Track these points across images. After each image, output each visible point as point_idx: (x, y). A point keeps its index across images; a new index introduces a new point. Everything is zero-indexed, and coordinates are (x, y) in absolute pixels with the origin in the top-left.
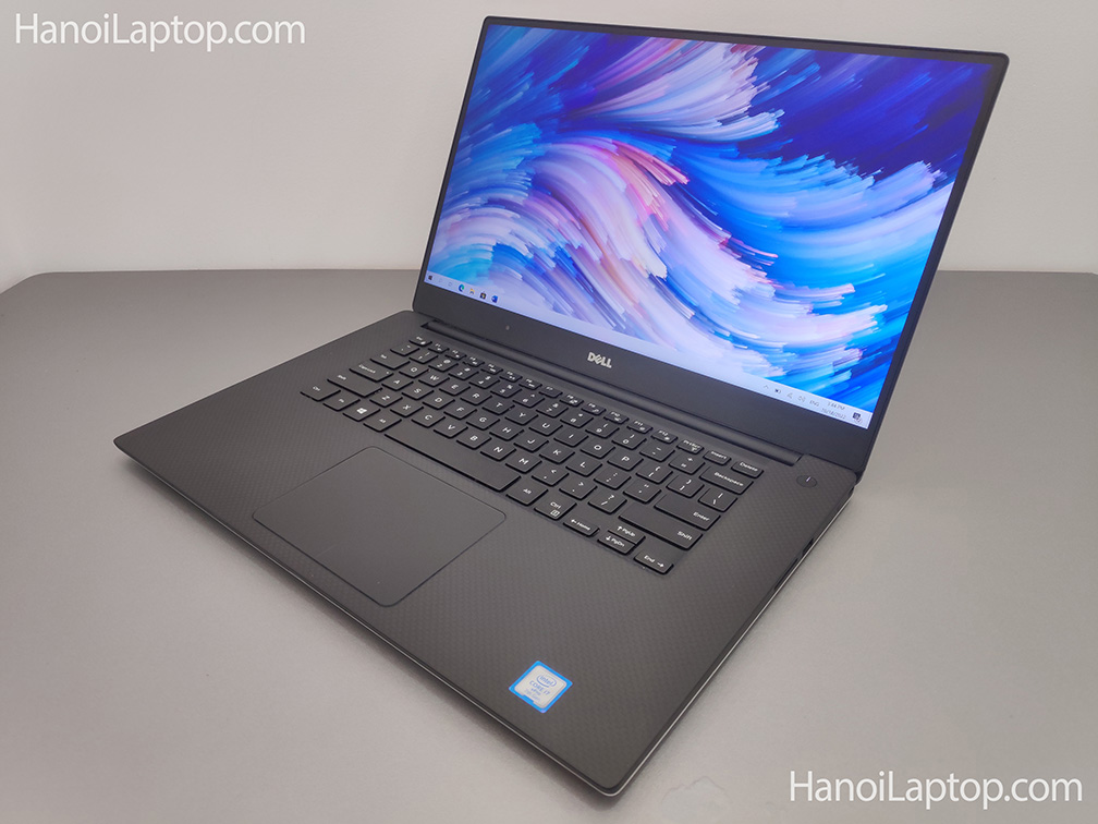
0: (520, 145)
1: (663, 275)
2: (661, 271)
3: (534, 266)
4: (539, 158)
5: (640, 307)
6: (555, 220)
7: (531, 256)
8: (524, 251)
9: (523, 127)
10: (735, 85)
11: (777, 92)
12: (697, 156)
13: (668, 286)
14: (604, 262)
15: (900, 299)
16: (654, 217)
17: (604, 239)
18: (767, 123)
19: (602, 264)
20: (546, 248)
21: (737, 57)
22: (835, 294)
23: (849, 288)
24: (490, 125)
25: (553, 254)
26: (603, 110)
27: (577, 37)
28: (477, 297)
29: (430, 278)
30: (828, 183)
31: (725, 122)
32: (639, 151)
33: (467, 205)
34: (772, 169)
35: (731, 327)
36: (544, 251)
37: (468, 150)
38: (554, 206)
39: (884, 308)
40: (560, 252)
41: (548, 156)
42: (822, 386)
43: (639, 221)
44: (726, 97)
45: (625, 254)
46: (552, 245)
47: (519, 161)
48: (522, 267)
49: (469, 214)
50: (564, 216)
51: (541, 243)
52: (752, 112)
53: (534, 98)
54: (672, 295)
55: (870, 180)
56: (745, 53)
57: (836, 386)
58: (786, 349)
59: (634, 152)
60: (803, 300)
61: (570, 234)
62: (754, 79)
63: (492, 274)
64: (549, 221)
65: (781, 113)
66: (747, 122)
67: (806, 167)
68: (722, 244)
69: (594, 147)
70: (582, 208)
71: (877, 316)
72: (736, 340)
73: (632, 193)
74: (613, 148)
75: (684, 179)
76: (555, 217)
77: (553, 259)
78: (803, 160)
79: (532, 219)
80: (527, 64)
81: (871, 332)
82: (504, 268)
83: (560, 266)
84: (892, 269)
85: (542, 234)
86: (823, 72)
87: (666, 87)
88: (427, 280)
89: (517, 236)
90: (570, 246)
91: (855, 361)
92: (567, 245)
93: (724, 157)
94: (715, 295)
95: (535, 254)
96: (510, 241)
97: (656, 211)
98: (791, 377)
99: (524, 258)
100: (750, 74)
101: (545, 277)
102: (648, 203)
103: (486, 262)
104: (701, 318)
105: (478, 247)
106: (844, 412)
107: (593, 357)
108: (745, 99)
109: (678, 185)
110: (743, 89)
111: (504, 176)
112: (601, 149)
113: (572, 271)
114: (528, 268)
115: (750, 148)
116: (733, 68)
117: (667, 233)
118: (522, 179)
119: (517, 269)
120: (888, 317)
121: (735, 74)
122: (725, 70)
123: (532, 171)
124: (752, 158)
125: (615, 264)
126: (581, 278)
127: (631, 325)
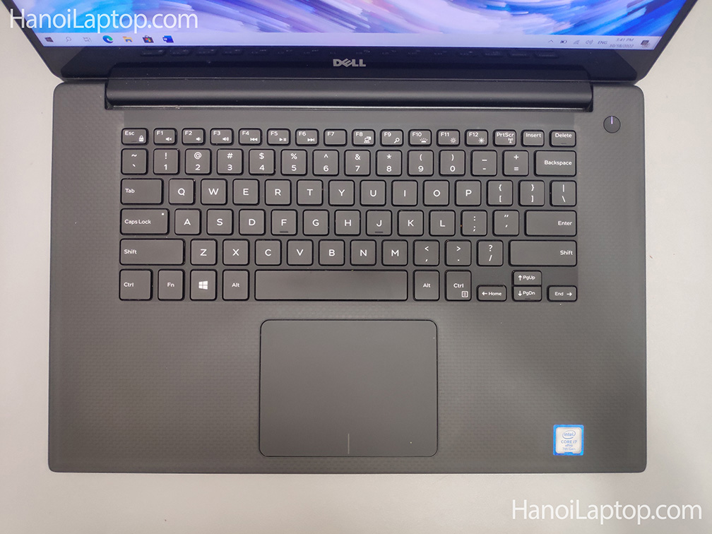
28: (138, 43)
29: (50, 40)
58: (575, 5)
72: (515, 8)
98: (579, 27)
106: (634, 42)
107: (339, 62)
127: (377, 23)
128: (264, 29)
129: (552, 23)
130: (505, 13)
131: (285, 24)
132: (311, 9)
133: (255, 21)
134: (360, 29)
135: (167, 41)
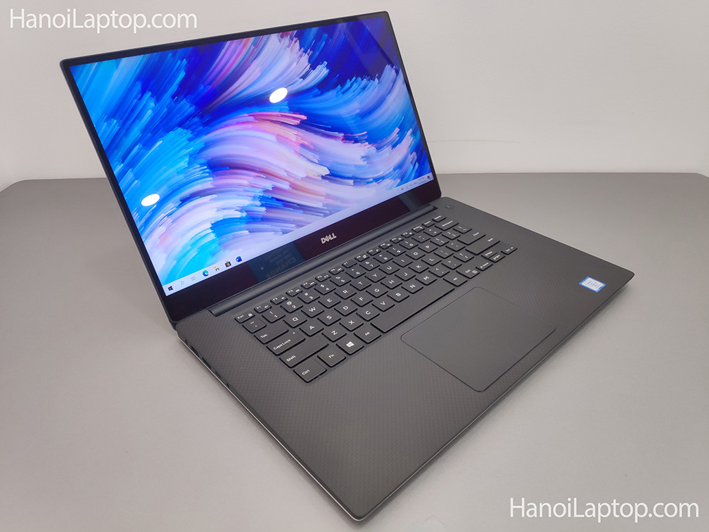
0: (178, 148)
1: (328, 172)
2: (326, 172)
3: (252, 218)
4: (202, 150)
5: (328, 196)
6: (245, 182)
7: (244, 214)
8: (238, 215)
9: (172, 134)
10: (295, 56)
11: (317, 53)
12: (301, 101)
13: (334, 176)
14: (293, 186)
15: (413, 123)
16: (303, 145)
17: (284, 174)
18: (322, 71)
19: (293, 188)
20: (252, 202)
21: (286, 40)
22: (394, 135)
23: (397, 130)
24: (137, 147)
25: (259, 203)
26: (227, 98)
27: (170, 55)
28: (223, 268)
29: (171, 288)
30: (364, 88)
31: (304, 77)
32: (269, 113)
33: (163, 215)
34: (340, 93)
35: (371, 176)
36: (252, 205)
37: (130, 175)
38: (237, 174)
39: (411, 130)
40: (262, 198)
41: (208, 145)
42: (413, 175)
43: (296, 152)
44: (295, 64)
45: (302, 175)
46: (254, 198)
47: (187, 159)
48: (243, 225)
49: (170, 220)
50: (248, 175)
51: (246, 202)
52: (313, 67)
53: (166, 110)
54: (338, 179)
55: (377, 80)
56: (289, 37)
57: (417, 171)
58: (395, 169)
59: (267, 115)
60: (387, 145)
61: (260, 184)
62: (302, 49)
63: (224, 246)
64: (240, 185)
65: (326, 63)
66: (313, 74)
67: (352, 85)
68: (343, 140)
69: (238, 123)
70: (258, 164)
71: (411, 135)
72: (377, 180)
73: (281, 139)
74: (251, 118)
75: (304, 117)
76: (244, 180)
77: (262, 205)
78: (348, 83)
79: (227, 191)
80: (138, 87)
81: (413, 142)
82: (230, 235)
83: (269, 207)
84: (405, 114)
85: (243, 196)
86: (331, 36)
87: (258, 69)
88: (168, 293)
89: (224, 209)
90: (266, 191)
91: (416, 158)
92: (264, 191)
93: (315, 96)
94: (356, 166)
95: (246, 211)
96: (221, 216)
97: (302, 142)
98: (403, 179)
99: (240, 219)
100: (298, 47)
101: (264, 219)
102: (294, 140)
103: (213, 241)
104: (358, 181)
105: (198, 237)
106: (425, 179)
107: (324, 240)
108: (305, 61)
109: (303, 122)
110: (301, 56)
111: (182, 176)
112: (243, 123)
113: (279, 204)
114: (248, 223)
115: (324, 86)
116: (289, 46)
117: (315, 150)
118: (197, 170)
119: (241, 229)
120: (414, 133)
121: (292, 49)
122: (285, 49)
123: (203, 161)
124: (327, 91)
125: (300, 184)
126: (287, 204)
127: (331, 208)
128: (285, 232)
129: (393, 181)
130: (374, 183)
131: (293, 225)
132: (302, 211)
133: (279, 228)
134: (326, 215)
135: (239, 261)
